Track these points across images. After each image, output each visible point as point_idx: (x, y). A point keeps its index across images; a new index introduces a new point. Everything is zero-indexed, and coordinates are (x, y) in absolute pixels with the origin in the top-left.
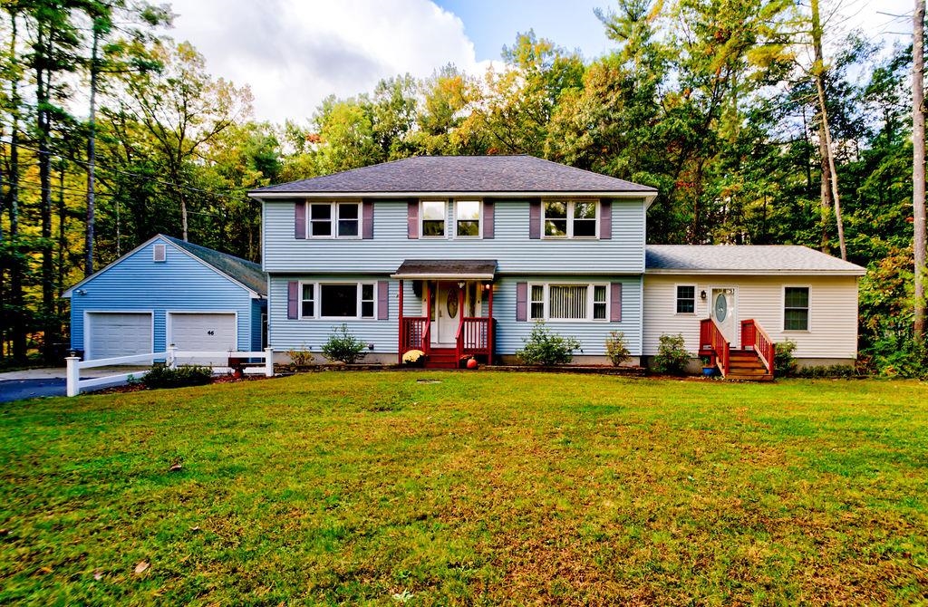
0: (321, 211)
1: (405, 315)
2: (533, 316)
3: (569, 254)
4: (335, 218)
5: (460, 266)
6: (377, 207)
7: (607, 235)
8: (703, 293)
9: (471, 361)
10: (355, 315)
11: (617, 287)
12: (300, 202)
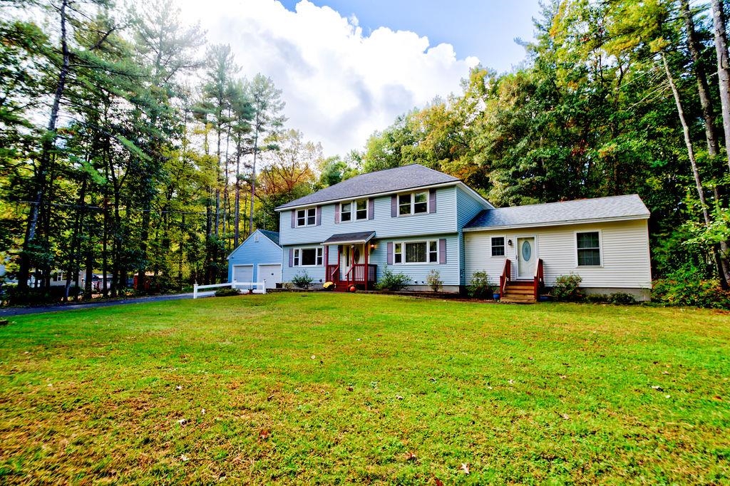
0: (301, 214)
1: (329, 264)
2: (396, 262)
3: (414, 225)
4: (306, 217)
5: (354, 236)
6: (323, 209)
7: (434, 210)
8: (510, 241)
9: (352, 288)
10: (314, 264)
11: (443, 242)
12: (293, 210)
